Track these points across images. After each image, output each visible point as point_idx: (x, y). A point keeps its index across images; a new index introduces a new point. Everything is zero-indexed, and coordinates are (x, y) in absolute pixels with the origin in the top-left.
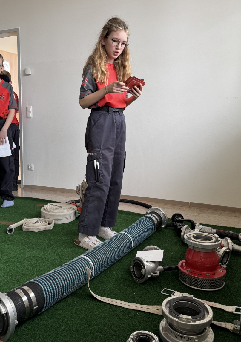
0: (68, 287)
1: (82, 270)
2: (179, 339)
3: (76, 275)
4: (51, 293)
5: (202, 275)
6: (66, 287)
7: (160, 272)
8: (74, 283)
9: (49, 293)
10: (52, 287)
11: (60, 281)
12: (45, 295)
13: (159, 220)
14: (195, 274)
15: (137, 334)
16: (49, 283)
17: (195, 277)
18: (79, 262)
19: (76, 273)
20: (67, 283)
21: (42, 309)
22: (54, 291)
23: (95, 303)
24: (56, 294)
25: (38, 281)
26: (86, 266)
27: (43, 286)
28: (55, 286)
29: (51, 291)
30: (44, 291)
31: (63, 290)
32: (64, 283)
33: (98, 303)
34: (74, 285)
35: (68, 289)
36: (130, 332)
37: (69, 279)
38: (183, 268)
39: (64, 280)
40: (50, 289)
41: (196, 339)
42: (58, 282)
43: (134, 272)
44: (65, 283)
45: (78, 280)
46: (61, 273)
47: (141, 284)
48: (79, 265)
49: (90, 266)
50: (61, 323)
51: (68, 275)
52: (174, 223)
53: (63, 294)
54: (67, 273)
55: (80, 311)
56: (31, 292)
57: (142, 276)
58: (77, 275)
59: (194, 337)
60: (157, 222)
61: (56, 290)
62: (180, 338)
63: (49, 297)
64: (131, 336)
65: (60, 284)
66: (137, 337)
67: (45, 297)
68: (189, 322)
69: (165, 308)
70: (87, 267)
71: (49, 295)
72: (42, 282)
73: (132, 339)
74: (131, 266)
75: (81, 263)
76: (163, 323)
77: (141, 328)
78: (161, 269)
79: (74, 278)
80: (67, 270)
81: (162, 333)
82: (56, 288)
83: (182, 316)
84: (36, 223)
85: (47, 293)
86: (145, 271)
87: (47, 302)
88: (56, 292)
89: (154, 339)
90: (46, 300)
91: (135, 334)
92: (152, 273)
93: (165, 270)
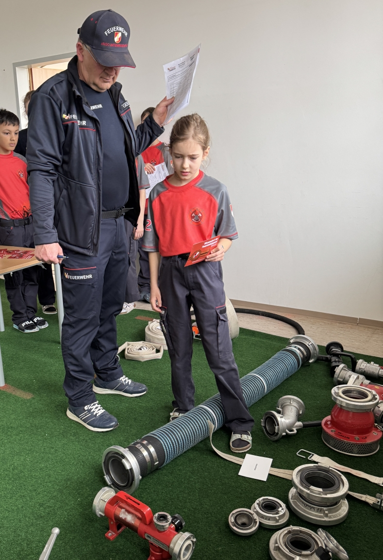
0: (188, 441)
1: (204, 423)
2: (308, 509)
3: (196, 429)
4: (171, 448)
5: (349, 438)
6: (186, 442)
7: (297, 430)
8: (195, 437)
9: (169, 448)
10: (172, 442)
11: (179, 435)
12: (165, 451)
13: (305, 353)
14: (341, 436)
15: (264, 499)
16: (168, 438)
17: (340, 440)
18: (200, 414)
19: (197, 426)
20: (187, 437)
21: (163, 464)
22: (174, 447)
23: (218, 461)
24: (177, 450)
25: (156, 435)
26: (207, 419)
27: (163, 441)
28: (175, 441)
29: (171, 446)
30: (164, 447)
31: (184, 445)
32: (183, 438)
33: (222, 461)
34: (195, 439)
35: (188, 444)
36: (256, 496)
37: (189, 433)
38: (327, 427)
39: (183, 434)
40: (170, 444)
41: (326, 510)
42: (178, 437)
43: (265, 427)
44: (185, 438)
45: (199, 434)
46: (180, 427)
47: (273, 441)
48: (200, 417)
49: (212, 418)
50: (183, 480)
51: (188, 429)
52: (328, 356)
53: (183, 449)
54: (187, 427)
55: (202, 469)
56: (151, 447)
57: (274, 434)
58: (198, 428)
59: (325, 508)
60: (302, 356)
61: (176, 445)
62: (310, 508)
63: (170, 452)
64: (257, 501)
65: (180, 439)
66: (263, 503)
67: (166, 453)
68: (319, 494)
69: (295, 477)
70: (209, 421)
71: (169, 450)
72: (161, 437)
73: (258, 504)
74: (262, 420)
75: (201, 415)
76: (293, 491)
77: (269, 493)
78: (300, 426)
79: (195, 432)
80: (187, 423)
81: (291, 501)
82: (175, 443)
83: (312, 487)
84: (140, 349)
85: (167, 448)
86: (279, 428)
87: (167, 458)
88: (176, 447)
89: (281, 506)
90: (166, 456)
91: (261, 500)
92: (287, 431)
93: (305, 426)
